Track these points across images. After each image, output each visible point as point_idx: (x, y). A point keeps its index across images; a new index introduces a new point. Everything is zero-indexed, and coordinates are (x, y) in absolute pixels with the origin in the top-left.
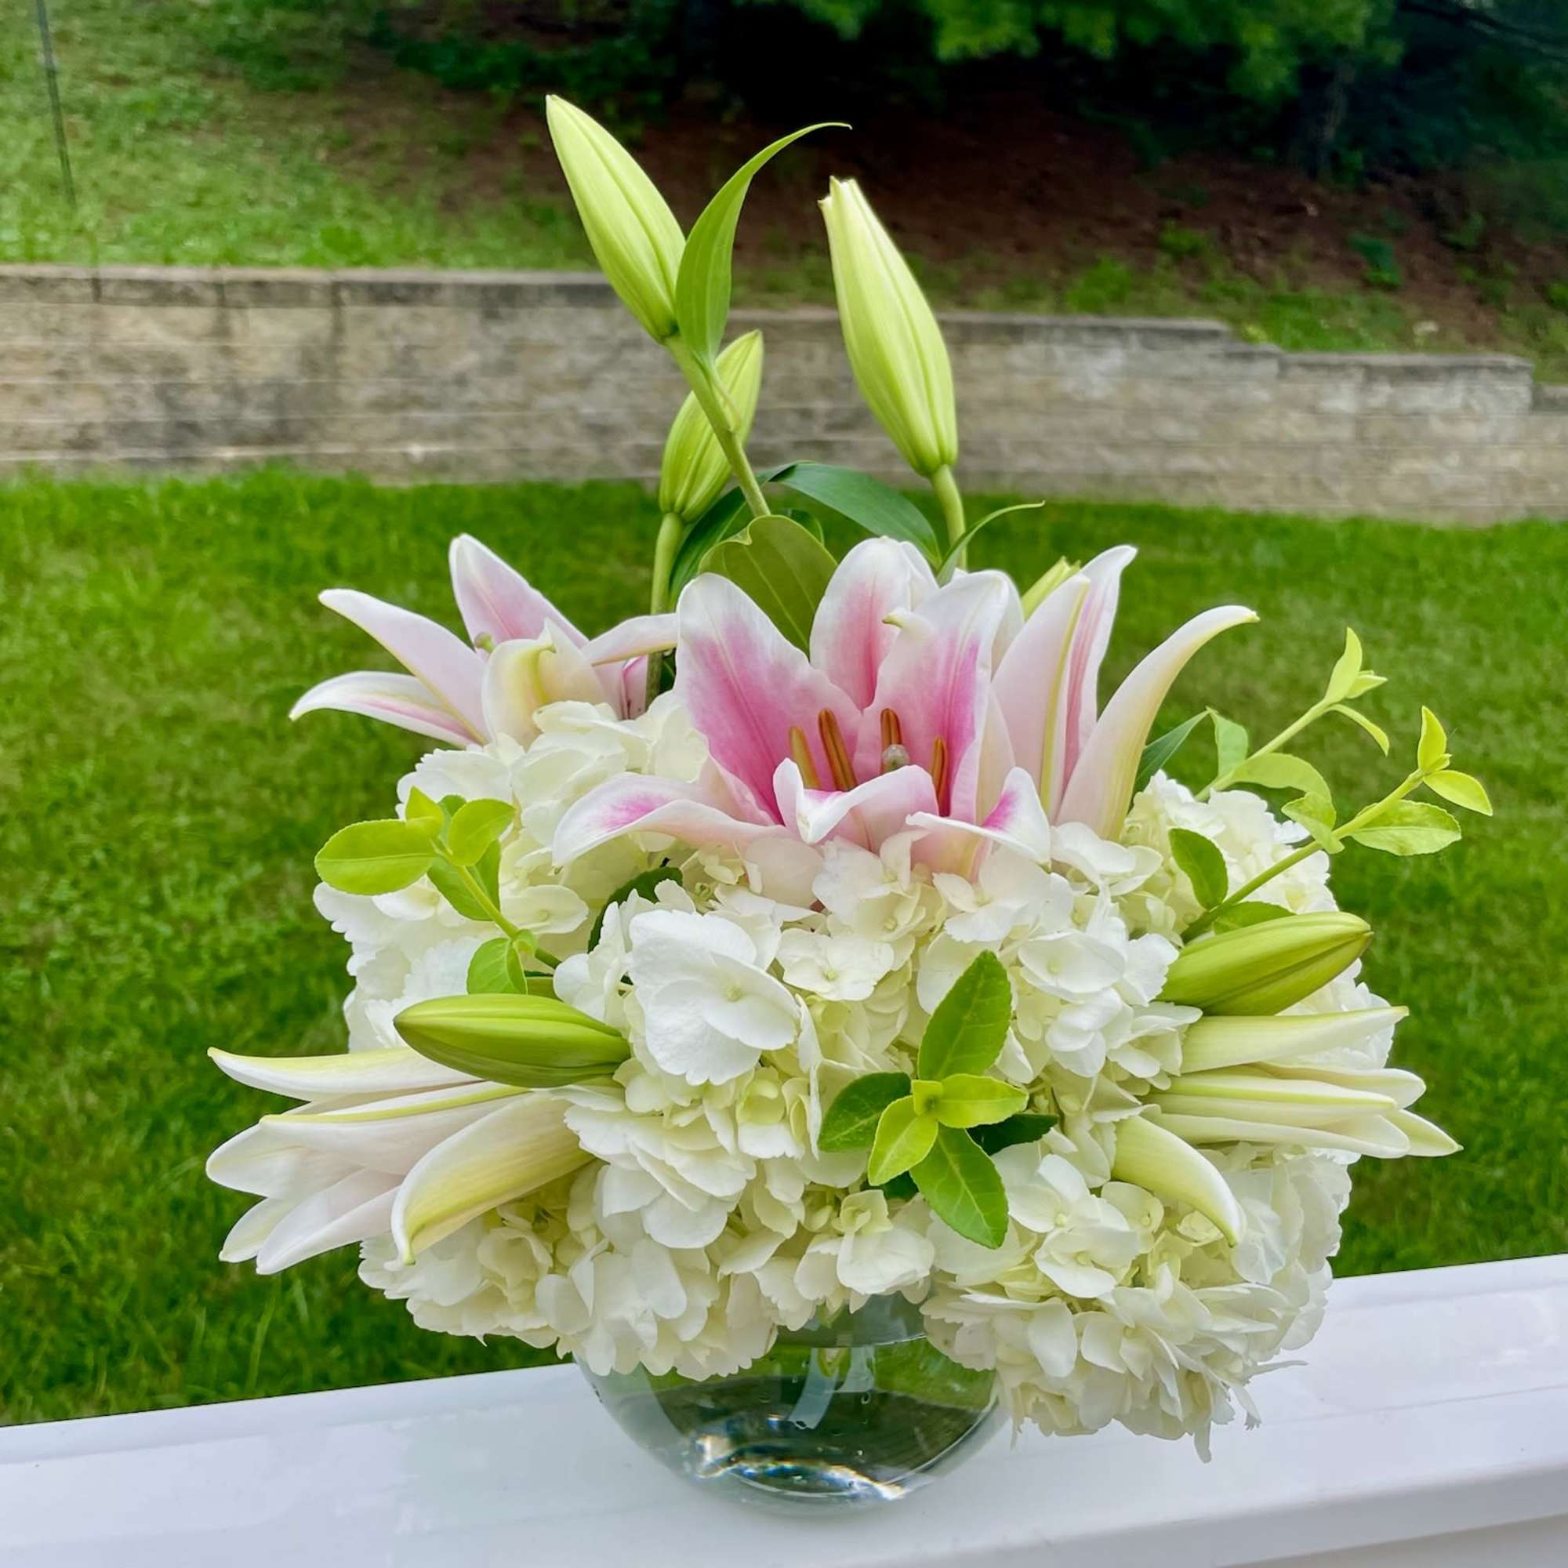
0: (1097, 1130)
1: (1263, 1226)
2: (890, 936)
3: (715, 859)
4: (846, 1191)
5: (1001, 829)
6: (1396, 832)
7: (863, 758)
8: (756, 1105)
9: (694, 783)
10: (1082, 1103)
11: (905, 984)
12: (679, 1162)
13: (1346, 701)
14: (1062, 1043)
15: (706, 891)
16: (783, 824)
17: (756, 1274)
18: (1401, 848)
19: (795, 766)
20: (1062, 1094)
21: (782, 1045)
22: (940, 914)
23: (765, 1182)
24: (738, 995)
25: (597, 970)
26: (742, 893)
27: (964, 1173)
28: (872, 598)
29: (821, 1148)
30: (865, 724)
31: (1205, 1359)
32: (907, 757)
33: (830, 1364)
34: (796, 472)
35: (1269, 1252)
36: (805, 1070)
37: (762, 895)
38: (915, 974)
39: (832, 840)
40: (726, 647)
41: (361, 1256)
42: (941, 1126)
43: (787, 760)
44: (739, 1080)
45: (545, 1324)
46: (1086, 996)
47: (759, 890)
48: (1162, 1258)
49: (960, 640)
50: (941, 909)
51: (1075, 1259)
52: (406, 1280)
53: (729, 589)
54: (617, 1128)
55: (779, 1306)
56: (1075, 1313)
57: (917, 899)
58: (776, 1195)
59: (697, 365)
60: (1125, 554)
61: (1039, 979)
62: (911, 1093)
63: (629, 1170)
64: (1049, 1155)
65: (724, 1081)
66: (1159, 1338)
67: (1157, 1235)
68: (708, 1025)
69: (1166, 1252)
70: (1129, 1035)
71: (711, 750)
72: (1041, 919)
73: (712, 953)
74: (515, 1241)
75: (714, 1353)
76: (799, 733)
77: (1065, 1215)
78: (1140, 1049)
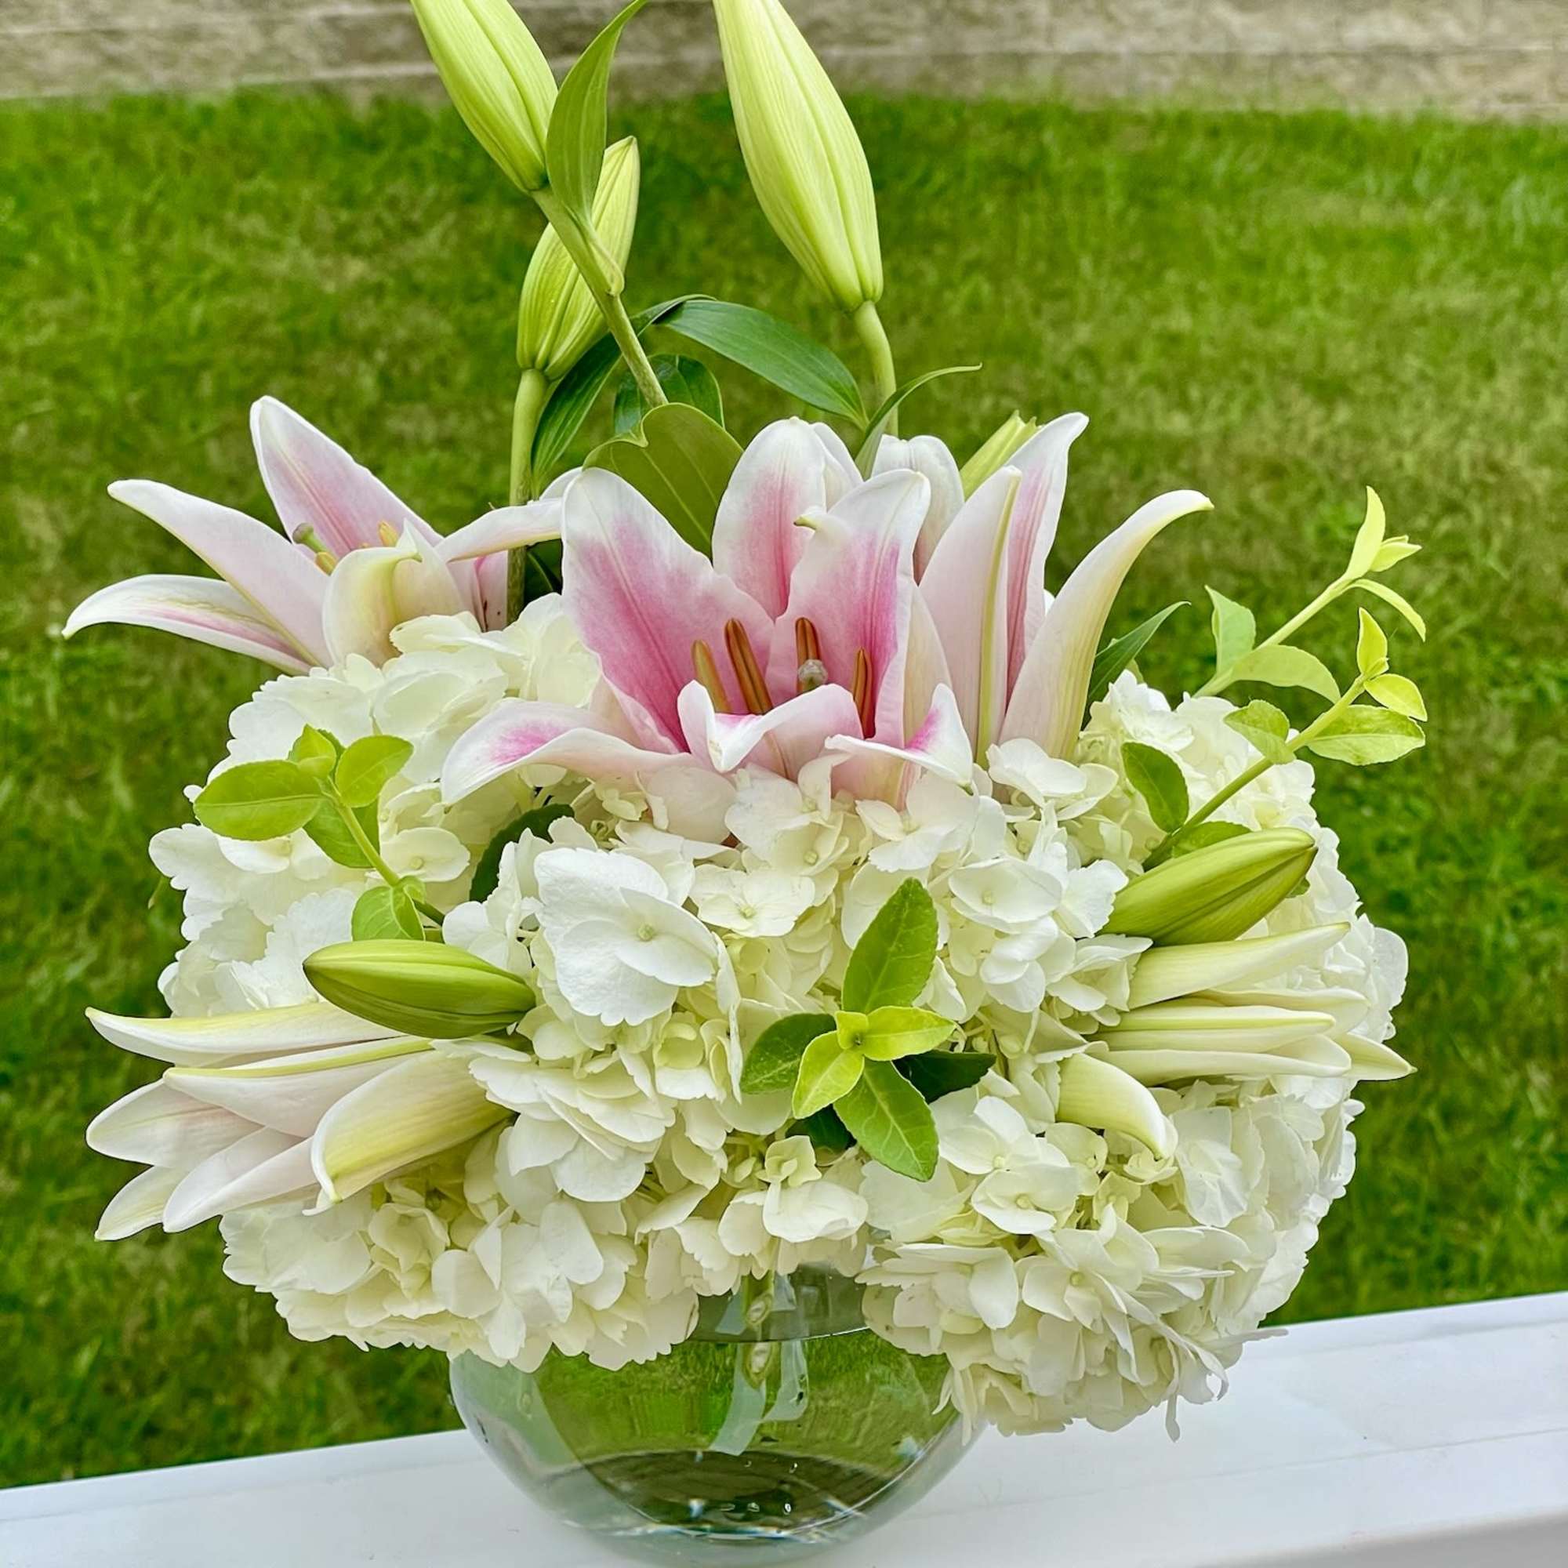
0: (1040, 1073)
1: (1222, 1168)
2: (811, 870)
3: (613, 793)
4: (770, 1139)
5: (923, 750)
6: (1353, 739)
7: (779, 673)
8: (674, 1049)
9: (585, 707)
10: (1023, 1044)
11: (828, 921)
12: (595, 1110)
13: (1371, 575)
14: (996, 976)
15: (604, 829)
16: (689, 752)
17: (679, 1230)
18: (1358, 757)
19: (704, 690)
20: (1004, 1035)
21: (699, 983)
22: (865, 843)
23: (685, 1131)
24: (650, 935)
25: (496, 918)
26: (646, 831)
27: (892, 1110)
28: (782, 491)
29: (742, 1091)
30: (778, 635)
31: (1166, 1318)
32: (825, 673)
33: (757, 1374)
35: (1225, 1193)
36: (724, 1012)
37: (667, 831)
38: (839, 910)
39: (744, 767)
40: (617, 552)
41: (226, 1251)
42: (867, 1060)
43: (693, 683)
44: (655, 1020)
45: (442, 1309)
46: (1020, 925)
47: (664, 826)
48: (1108, 1202)
49: (879, 544)
50: (865, 839)
51: (1016, 1202)
52: (279, 1274)
53: (619, 486)
54: (526, 1078)
55: (703, 1264)
56: (1015, 1260)
57: (840, 829)
58: (697, 1141)
59: (570, 220)
60: (1075, 424)
61: (968, 908)
62: (835, 1029)
63: (541, 1121)
64: (987, 1097)
65: (640, 1021)
66: (1106, 1282)
67: (1102, 1175)
68: (622, 964)
69: (1112, 1194)
70: (1070, 967)
71: (604, 669)
72: (973, 844)
73: (623, 890)
74: (406, 1220)
75: (631, 1329)
76: (703, 646)
77: (1003, 1157)
78: (1082, 982)
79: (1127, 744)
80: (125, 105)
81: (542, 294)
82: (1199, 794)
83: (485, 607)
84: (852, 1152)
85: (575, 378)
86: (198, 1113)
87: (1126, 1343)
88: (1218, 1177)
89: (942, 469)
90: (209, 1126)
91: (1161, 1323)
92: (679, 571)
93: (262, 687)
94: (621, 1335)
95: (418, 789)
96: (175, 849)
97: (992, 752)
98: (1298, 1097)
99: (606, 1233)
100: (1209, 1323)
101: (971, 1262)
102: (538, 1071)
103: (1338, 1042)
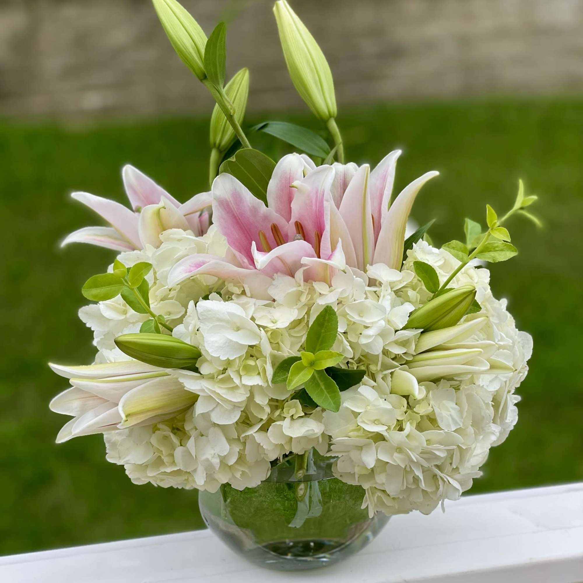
0: (384, 378)
1: (451, 409)
2: (298, 306)
3: (232, 284)
4: (285, 401)
5: (332, 260)
6: (492, 254)
8: (248, 369)
10: (377, 365)
11: (305, 325)
12: (221, 392)
13: (522, 208)
14: (363, 341)
16: (256, 269)
17: (254, 434)
18: (494, 260)
19: (255, 244)
20: (370, 364)
21: (255, 344)
23: (254, 398)
24: (238, 329)
25: (187, 327)
26: (244, 297)
27: (326, 388)
28: (290, 178)
29: (272, 383)
30: (289, 228)
31: (437, 466)
34: (269, 126)
35: (453, 419)
36: (265, 355)
37: (251, 298)
38: (308, 321)
39: (277, 274)
40: (232, 202)
42: (315, 370)
44: (240, 357)
45: (179, 468)
46: (372, 323)
47: (249, 295)
48: (409, 421)
49: (319, 191)
50: (316, 295)
51: (374, 422)
52: (125, 458)
53: (231, 178)
54: (199, 382)
55: (264, 447)
56: (375, 443)
57: (307, 292)
58: (258, 402)
59: (216, 90)
60: (397, 153)
61: (354, 318)
62: (301, 360)
63: (205, 396)
64: (364, 386)
65: (234, 358)
66: (409, 451)
67: (406, 413)
68: (228, 339)
69: (411, 419)
70: (392, 339)
71: (228, 242)
72: (354, 295)
73: (228, 313)
74: (166, 438)
75: (243, 474)
76: (262, 233)
77: (369, 406)
78: (399, 345)
79: (415, 262)
82: (442, 280)
84: (318, 409)
86: (87, 399)
87: (419, 473)
88: (450, 413)
90: (91, 403)
91: (433, 468)
92: (254, 207)
94: (240, 476)
96: (87, 313)
97: (369, 266)
98: (481, 385)
99: (231, 438)
100: (455, 470)
101: (361, 445)
102: (203, 380)
103: (486, 360)
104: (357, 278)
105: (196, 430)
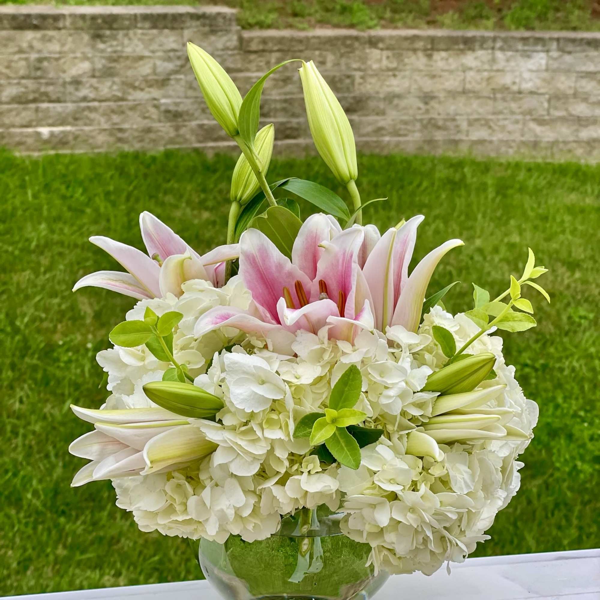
0: (400, 438)
1: (464, 474)
2: (320, 364)
3: (255, 338)
4: (304, 456)
5: (360, 320)
6: (511, 323)
8: (271, 423)
9: (247, 308)
10: (394, 426)
11: (326, 382)
12: (243, 443)
13: (530, 280)
14: (384, 401)
15: (251, 351)
16: (281, 324)
17: (271, 487)
18: (513, 329)
19: (284, 299)
20: (388, 424)
21: (279, 398)
22: (338, 355)
23: (274, 452)
24: (263, 383)
25: (211, 378)
26: (265, 351)
27: (346, 446)
28: (316, 237)
29: (294, 437)
30: (313, 286)
31: (445, 528)
32: (327, 297)
33: (304, 552)
34: (290, 183)
35: (465, 482)
36: (288, 410)
37: (273, 352)
38: (330, 379)
39: (299, 330)
40: (258, 258)
41: (117, 497)
42: (337, 427)
43: (281, 298)
44: (264, 411)
45: (191, 517)
46: (393, 384)
47: (272, 350)
48: (423, 482)
49: (347, 252)
50: (339, 353)
51: (390, 481)
52: (135, 505)
53: (259, 234)
54: (220, 432)
55: (280, 500)
56: (390, 502)
57: (331, 350)
58: (278, 455)
59: (245, 146)
60: (420, 219)
61: (375, 378)
62: (325, 416)
63: (225, 447)
64: (381, 445)
65: (258, 411)
66: (422, 512)
67: (421, 473)
68: (253, 391)
69: (425, 480)
70: (410, 400)
71: (253, 297)
72: (377, 355)
73: (254, 366)
74: (179, 486)
75: (256, 526)
76: (287, 289)
77: (386, 465)
78: (416, 407)
79: (433, 326)
80: (124, 155)
81: (240, 175)
82: (459, 346)
83: (217, 283)
84: (334, 465)
85: (251, 205)
86: (108, 443)
87: (429, 534)
88: (462, 476)
89: (375, 235)
90: (110, 447)
91: (443, 529)
92: (279, 264)
93: (137, 304)
94: (252, 528)
95: (188, 337)
96: (105, 358)
97: (387, 328)
98: (493, 451)
99: (248, 490)
100: (462, 532)
101: (375, 504)
102: (224, 430)
103: (503, 426)
104: (380, 339)
105: (211, 481)
